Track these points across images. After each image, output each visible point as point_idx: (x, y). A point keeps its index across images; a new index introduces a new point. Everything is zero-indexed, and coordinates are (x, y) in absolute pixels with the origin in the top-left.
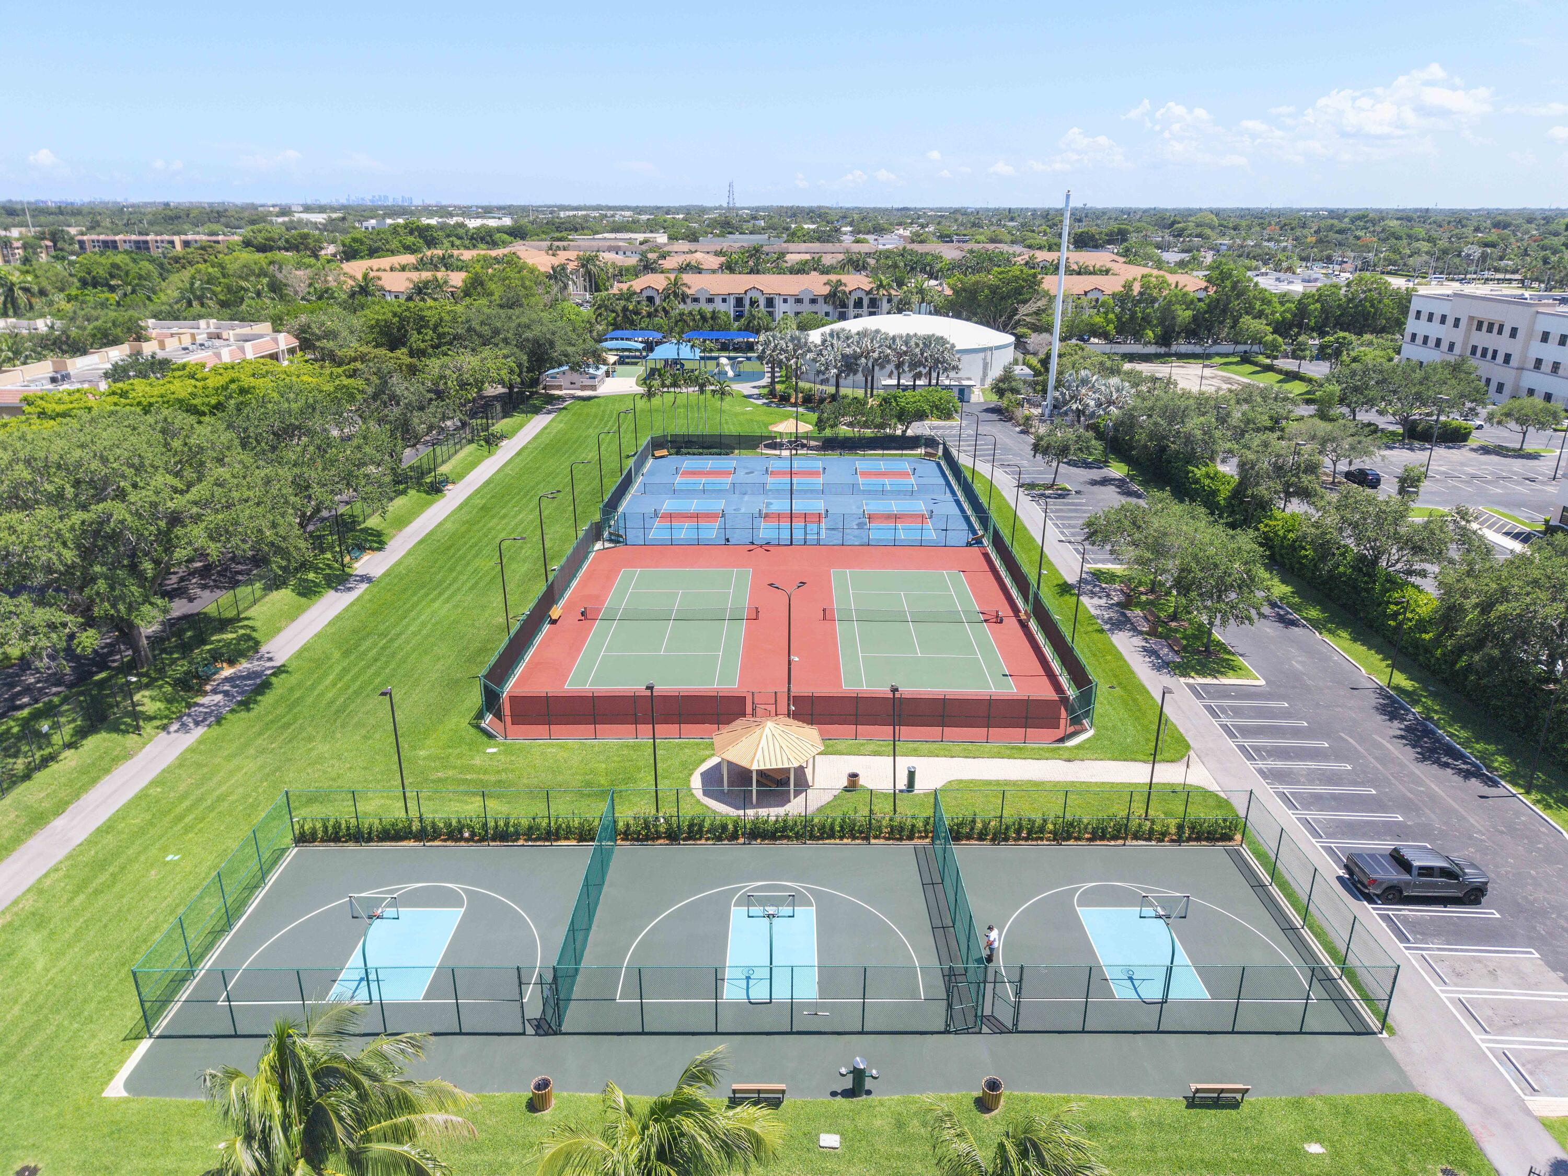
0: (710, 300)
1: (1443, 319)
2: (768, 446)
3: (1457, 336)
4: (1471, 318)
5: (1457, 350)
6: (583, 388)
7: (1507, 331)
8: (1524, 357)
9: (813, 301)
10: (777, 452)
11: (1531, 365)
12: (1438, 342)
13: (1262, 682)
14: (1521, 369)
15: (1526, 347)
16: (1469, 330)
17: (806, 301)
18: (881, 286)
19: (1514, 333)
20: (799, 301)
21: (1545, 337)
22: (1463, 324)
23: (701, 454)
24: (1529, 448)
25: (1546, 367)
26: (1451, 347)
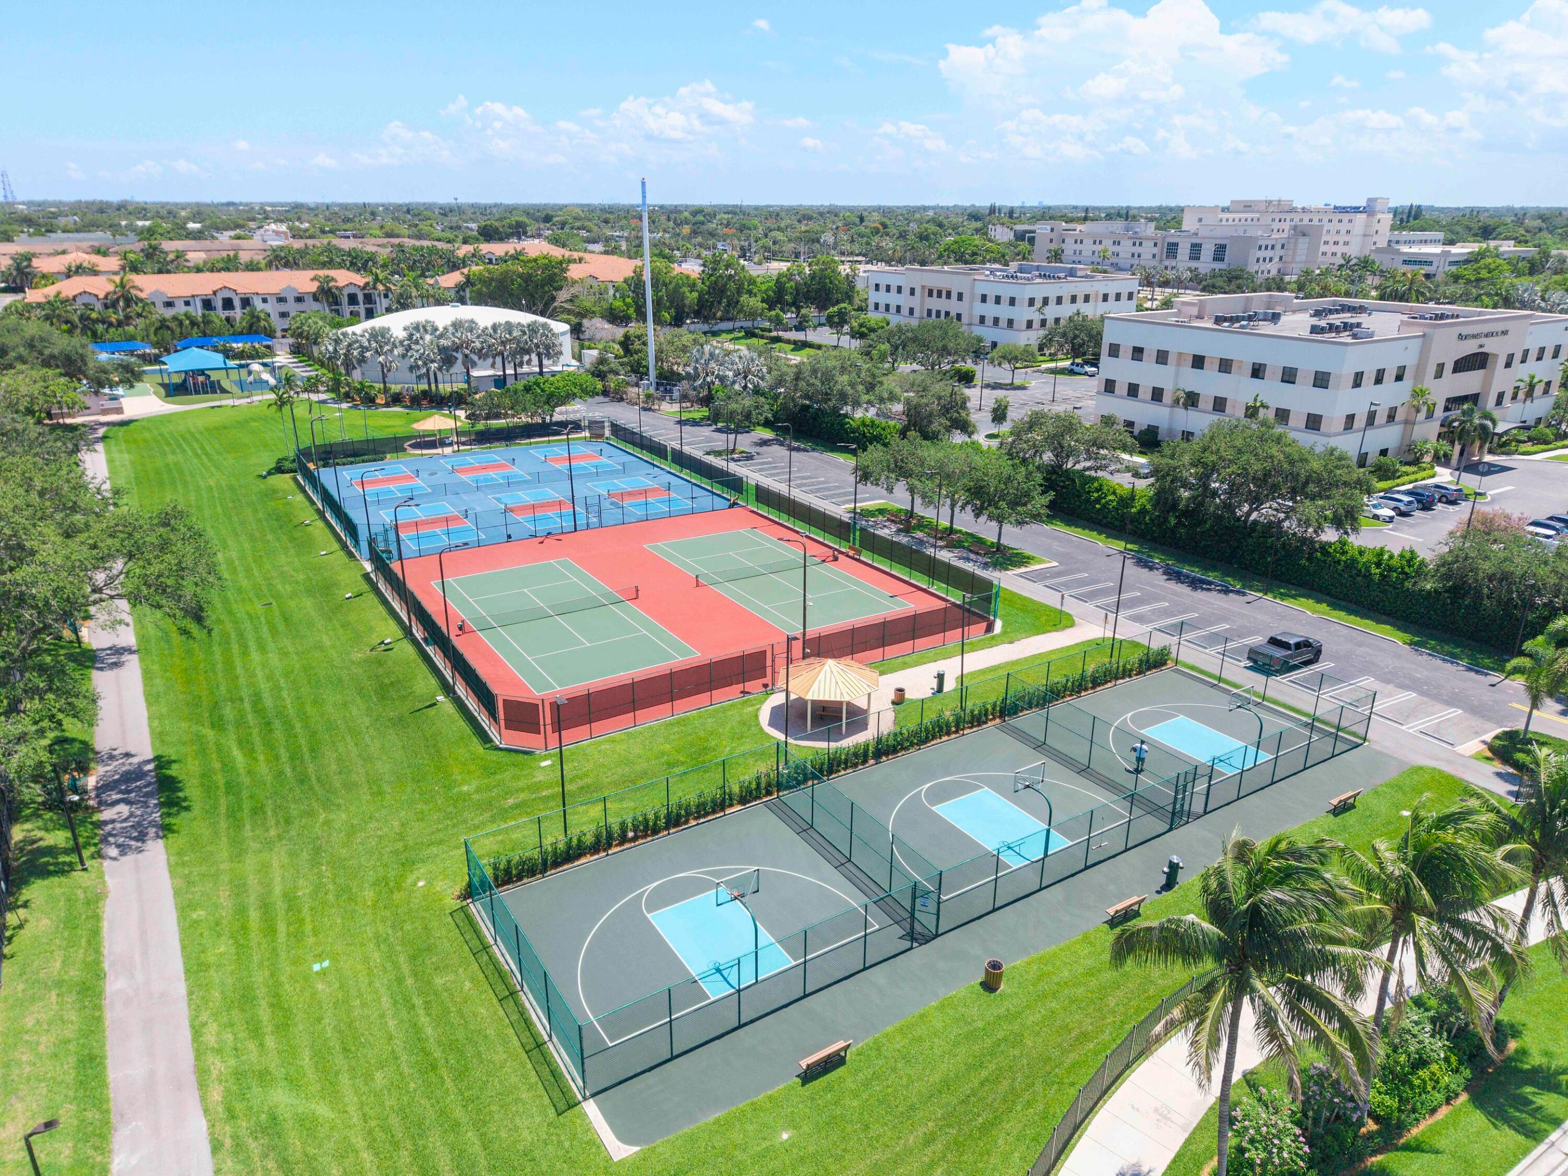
0: (169, 304)
1: (899, 290)
2: (414, 446)
3: (915, 302)
4: (923, 287)
5: (917, 314)
6: (105, 412)
7: (954, 296)
8: (971, 316)
9: (299, 299)
10: (439, 451)
11: (977, 320)
12: (898, 309)
13: (1056, 564)
14: (970, 324)
15: (971, 307)
16: (922, 296)
17: (291, 300)
18: (377, 279)
19: (960, 297)
20: (281, 300)
21: (984, 299)
22: (918, 292)
23: (352, 463)
24: (1017, 382)
25: (989, 321)
26: (911, 311)
